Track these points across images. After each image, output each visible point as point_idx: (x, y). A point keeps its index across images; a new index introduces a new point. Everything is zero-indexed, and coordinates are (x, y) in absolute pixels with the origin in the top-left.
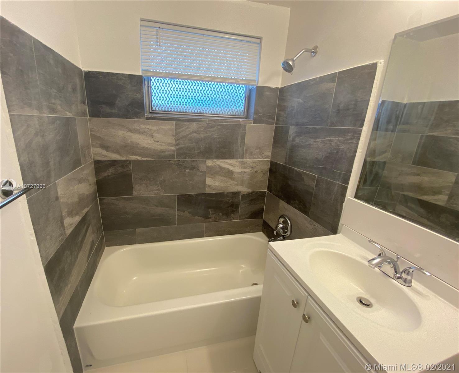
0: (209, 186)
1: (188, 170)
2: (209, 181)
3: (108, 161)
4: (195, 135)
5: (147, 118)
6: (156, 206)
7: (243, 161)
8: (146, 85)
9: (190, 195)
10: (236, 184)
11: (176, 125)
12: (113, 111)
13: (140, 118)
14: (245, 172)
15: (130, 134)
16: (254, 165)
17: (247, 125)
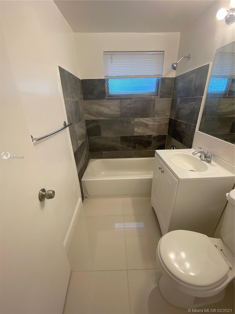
0: (136, 132)
1: (125, 124)
2: (136, 129)
3: (91, 120)
4: (129, 106)
5: (107, 99)
6: (111, 141)
7: (154, 119)
8: (107, 83)
9: (127, 137)
10: (150, 131)
11: (120, 101)
12: (93, 97)
13: (104, 99)
14: (155, 125)
15: (99, 107)
16: (160, 120)
17: (156, 99)
